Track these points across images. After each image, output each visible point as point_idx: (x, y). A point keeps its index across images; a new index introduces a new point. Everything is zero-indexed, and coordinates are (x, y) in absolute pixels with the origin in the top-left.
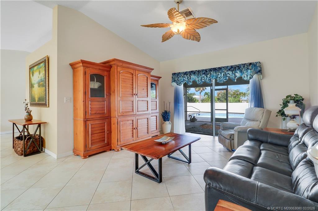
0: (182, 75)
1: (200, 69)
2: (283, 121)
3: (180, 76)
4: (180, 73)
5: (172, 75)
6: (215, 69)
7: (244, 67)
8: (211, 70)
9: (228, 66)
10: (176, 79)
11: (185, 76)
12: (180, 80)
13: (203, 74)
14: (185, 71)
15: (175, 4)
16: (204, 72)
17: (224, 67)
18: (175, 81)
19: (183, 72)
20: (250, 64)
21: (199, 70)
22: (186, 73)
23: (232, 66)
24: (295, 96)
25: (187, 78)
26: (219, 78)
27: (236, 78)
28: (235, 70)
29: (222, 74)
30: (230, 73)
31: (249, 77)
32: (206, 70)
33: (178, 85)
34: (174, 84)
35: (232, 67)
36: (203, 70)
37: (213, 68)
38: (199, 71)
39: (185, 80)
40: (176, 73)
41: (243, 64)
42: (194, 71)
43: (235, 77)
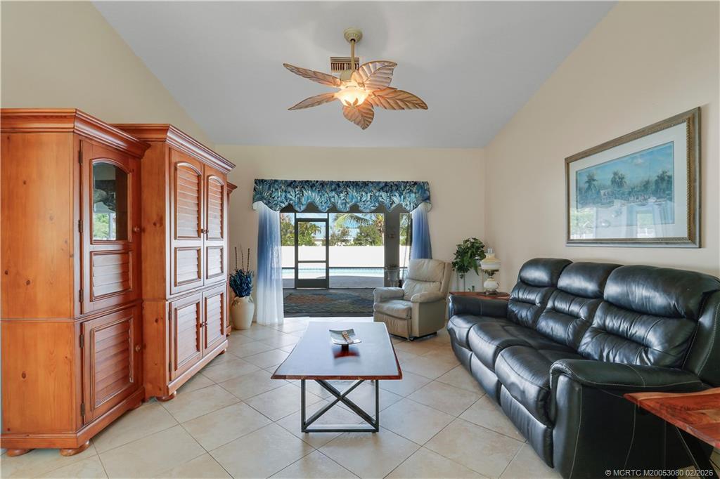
0: (283, 187)
1: (326, 179)
2: (460, 279)
3: (276, 189)
4: (276, 181)
5: (256, 183)
6: (356, 185)
7: (405, 187)
8: (348, 184)
9: (380, 182)
10: (266, 194)
11: (290, 189)
12: (276, 198)
13: (332, 190)
14: (290, 178)
15: (346, 41)
16: (333, 187)
17: (372, 183)
18: (262, 199)
19: (286, 181)
20: (415, 183)
21: (324, 182)
22: (292, 184)
23: (386, 182)
24: (473, 241)
25: (294, 195)
26: (363, 203)
27: (394, 205)
28: (391, 191)
29: (369, 195)
30: (384, 194)
31: (412, 205)
32: (338, 184)
33: (271, 208)
34: (261, 206)
35: (386, 184)
36: (332, 183)
37: (353, 182)
38: (323, 184)
39: (291, 200)
40: (266, 181)
41: (404, 182)
42: (311, 181)
43: (391, 204)
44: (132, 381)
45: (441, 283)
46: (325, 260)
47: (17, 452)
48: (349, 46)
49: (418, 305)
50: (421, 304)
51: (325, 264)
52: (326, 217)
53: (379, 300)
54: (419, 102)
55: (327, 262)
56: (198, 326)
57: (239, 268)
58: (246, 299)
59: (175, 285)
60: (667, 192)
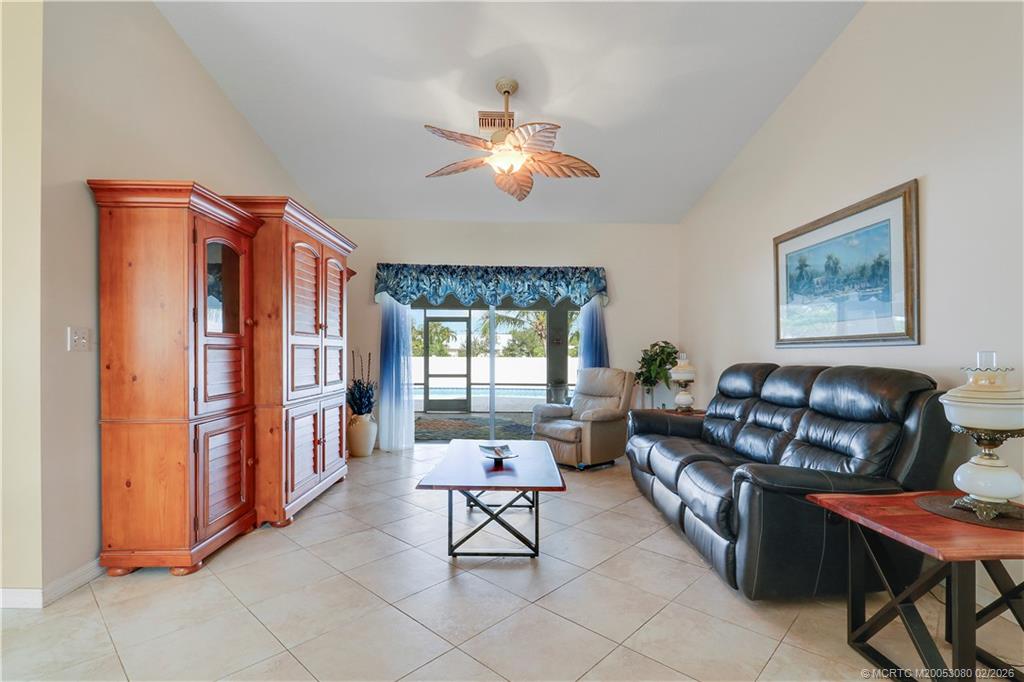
0: (414, 274)
1: (470, 264)
2: (646, 395)
3: (405, 277)
4: (405, 266)
5: (378, 268)
6: (508, 271)
7: (574, 274)
8: (499, 270)
9: (540, 268)
10: (392, 283)
11: (423, 276)
12: (405, 288)
13: (478, 278)
14: (423, 262)
16: (480, 274)
17: (531, 269)
18: (387, 288)
19: (418, 266)
20: (587, 269)
21: (467, 267)
22: (425, 270)
23: (549, 269)
24: (663, 345)
25: (428, 284)
26: (517, 295)
27: (559, 298)
28: (556, 279)
29: (526, 284)
30: (546, 284)
31: (583, 298)
32: (486, 270)
33: (398, 300)
34: (385, 297)
35: (549, 270)
36: (478, 269)
37: (506, 268)
38: (466, 270)
39: (424, 290)
40: (391, 265)
41: (572, 268)
42: (451, 267)
43: (556, 297)
44: (243, 500)
45: (620, 398)
46: (465, 373)
47: (119, 571)
48: (503, 98)
49: (589, 425)
50: (594, 423)
51: (465, 379)
52: (468, 316)
53: (539, 419)
54: (588, 168)
55: (468, 376)
56: (316, 442)
57: (358, 377)
58: (366, 418)
59: (293, 390)
60: (884, 280)
